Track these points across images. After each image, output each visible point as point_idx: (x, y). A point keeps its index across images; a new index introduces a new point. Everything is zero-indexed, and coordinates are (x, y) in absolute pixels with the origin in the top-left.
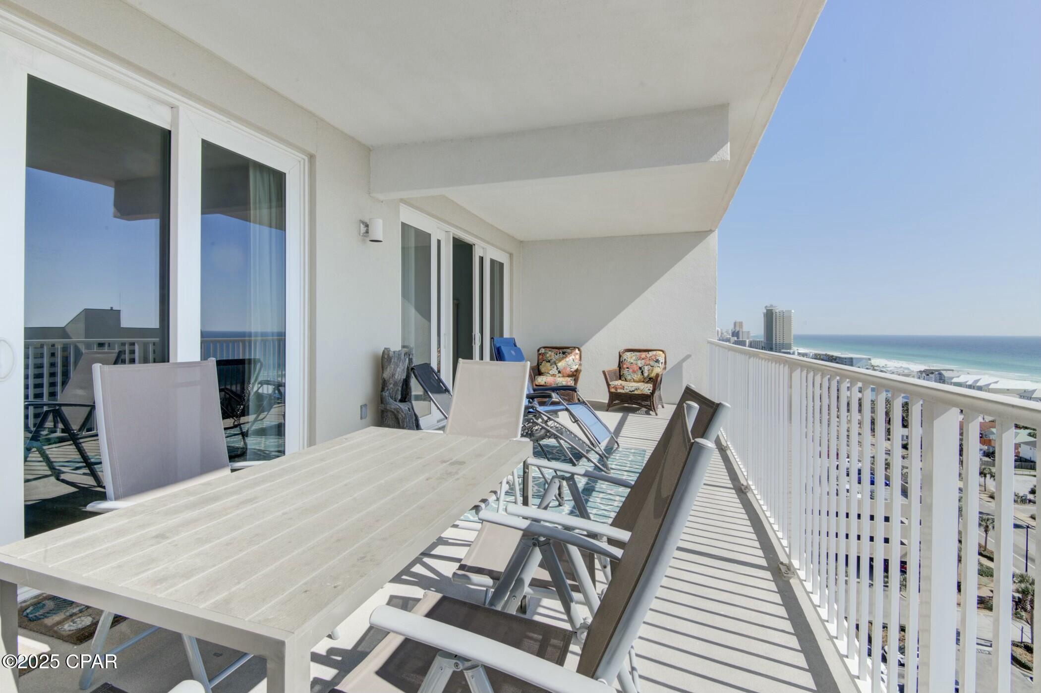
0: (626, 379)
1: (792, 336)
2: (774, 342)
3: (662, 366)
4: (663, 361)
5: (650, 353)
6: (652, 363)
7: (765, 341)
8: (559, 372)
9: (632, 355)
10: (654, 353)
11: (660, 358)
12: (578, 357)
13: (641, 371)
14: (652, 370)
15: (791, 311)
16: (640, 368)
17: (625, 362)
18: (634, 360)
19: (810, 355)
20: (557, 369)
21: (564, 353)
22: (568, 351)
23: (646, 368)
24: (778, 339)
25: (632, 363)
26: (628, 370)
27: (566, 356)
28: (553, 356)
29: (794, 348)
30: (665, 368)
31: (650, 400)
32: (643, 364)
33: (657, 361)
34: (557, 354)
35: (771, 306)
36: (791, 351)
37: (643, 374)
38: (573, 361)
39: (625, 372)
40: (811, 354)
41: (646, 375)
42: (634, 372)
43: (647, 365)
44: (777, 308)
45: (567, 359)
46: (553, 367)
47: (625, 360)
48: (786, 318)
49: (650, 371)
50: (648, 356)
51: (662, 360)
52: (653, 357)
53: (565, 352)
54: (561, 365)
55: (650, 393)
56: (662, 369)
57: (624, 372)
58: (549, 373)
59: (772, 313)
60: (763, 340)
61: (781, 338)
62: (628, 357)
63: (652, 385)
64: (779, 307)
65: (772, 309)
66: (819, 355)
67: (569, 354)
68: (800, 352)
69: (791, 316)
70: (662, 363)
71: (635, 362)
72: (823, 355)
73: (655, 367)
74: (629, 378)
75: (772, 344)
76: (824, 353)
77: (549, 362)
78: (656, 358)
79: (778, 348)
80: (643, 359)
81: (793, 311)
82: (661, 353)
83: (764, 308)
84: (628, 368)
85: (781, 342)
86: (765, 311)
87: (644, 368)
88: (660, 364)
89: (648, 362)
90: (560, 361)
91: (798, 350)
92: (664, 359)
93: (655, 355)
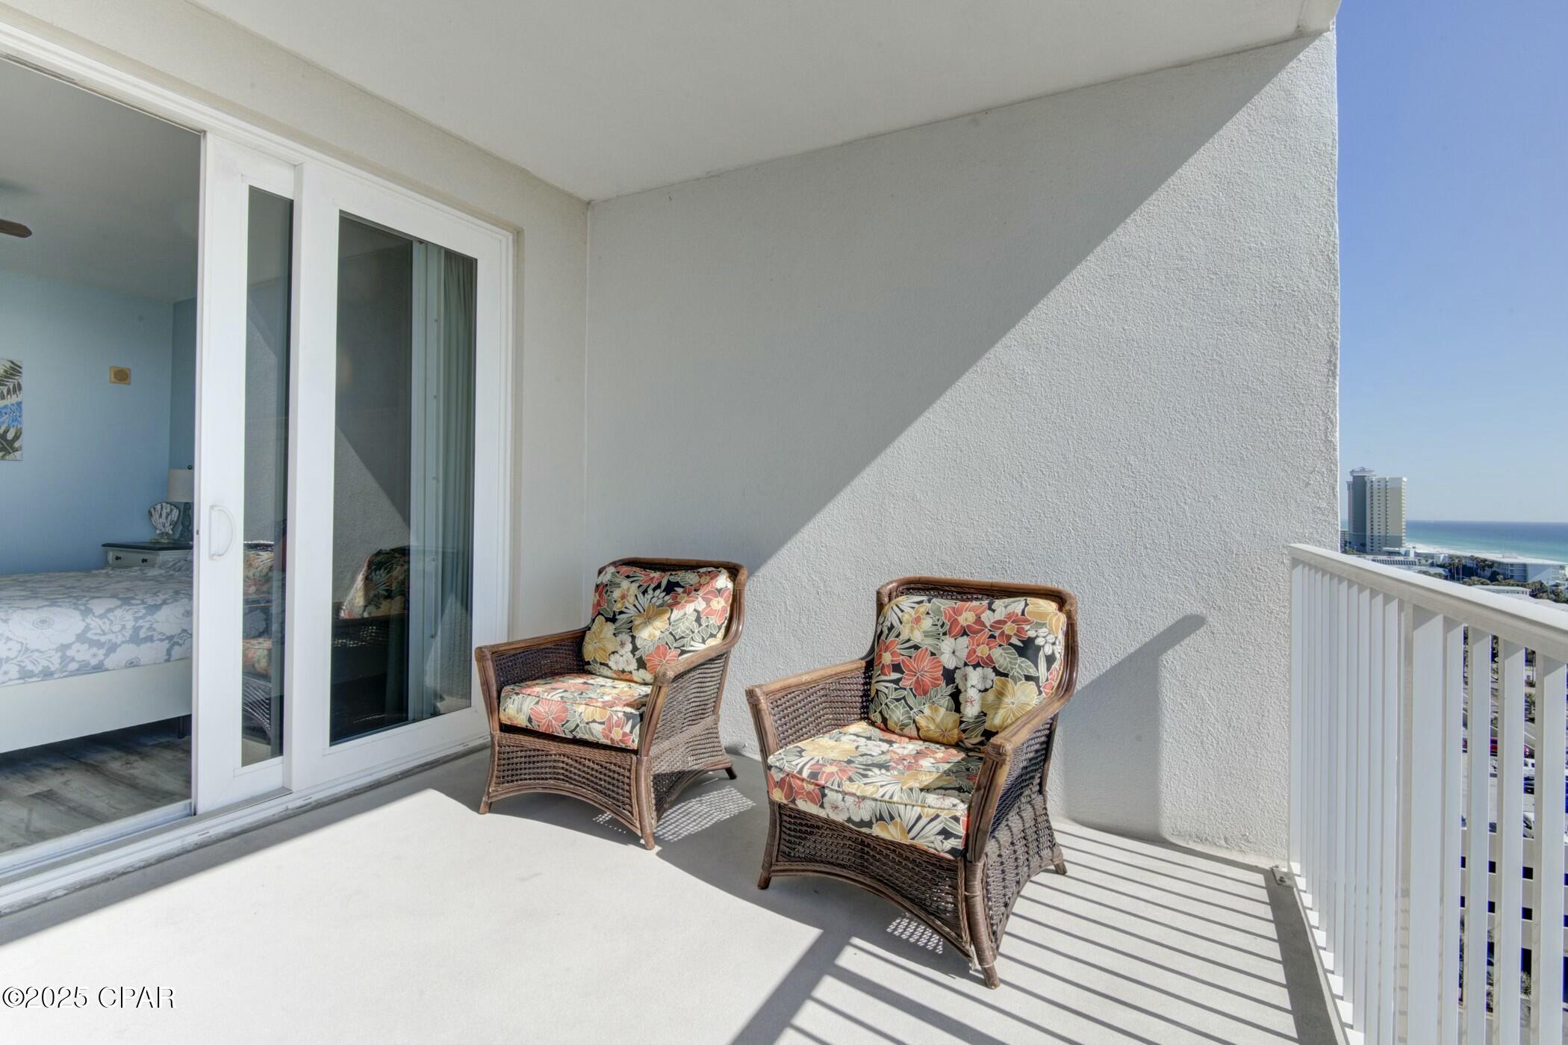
0: (885, 720)
1: (1403, 523)
2: (1368, 533)
3: (1049, 675)
4: (1059, 650)
5: (999, 604)
6: (1001, 656)
7: (1352, 532)
8: (642, 664)
9: (923, 609)
10: (1017, 605)
11: (1043, 631)
12: (721, 604)
13: (950, 689)
14: (1001, 694)
15: (1401, 479)
16: (949, 676)
17: (891, 638)
18: (926, 634)
19: (1439, 557)
20: (635, 649)
21: (670, 588)
22: (691, 578)
23: (974, 679)
24: (1376, 527)
25: (916, 647)
26: (895, 676)
27: (675, 603)
28: (632, 599)
29: (1407, 544)
30: (1066, 687)
31: (954, 887)
32: (963, 654)
33: (1027, 648)
34: (645, 592)
35: (1363, 470)
36: (1402, 550)
37: (957, 708)
38: (698, 620)
39: (884, 685)
40: (1442, 557)
41: (971, 711)
42: (921, 690)
43: (975, 667)
44: (1373, 473)
45: (676, 614)
46: (622, 644)
47: (891, 628)
48: (1392, 491)
49: (991, 696)
50: (988, 618)
51: (1051, 641)
52: (1009, 628)
53: (678, 585)
54: (650, 634)
55: (953, 851)
56: (1047, 691)
57: (881, 687)
58: (607, 665)
59: (1364, 484)
60: (1347, 530)
61: (1383, 527)
62: (906, 618)
63: (961, 809)
64: (1378, 472)
65: (1365, 476)
66: (1458, 557)
67: (687, 592)
68: (1418, 551)
69: (1401, 488)
70: (1050, 660)
71: (927, 643)
72: (1466, 557)
73: (1015, 680)
74: (897, 715)
75: (1365, 536)
76: (1468, 554)
77: (613, 620)
78: (1020, 630)
79: (1376, 545)
80: (965, 633)
81: (1405, 479)
82: (1051, 606)
83: (1349, 474)
84: (897, 668)
85: (1383, 533)
86: (1351, 479)
87: (965, 677)
88: (1042, 664)
89: (982, 651)
90: (649, 620)
91: (1414, 548)
92: (1061, 637)
93: (1020, 620)
